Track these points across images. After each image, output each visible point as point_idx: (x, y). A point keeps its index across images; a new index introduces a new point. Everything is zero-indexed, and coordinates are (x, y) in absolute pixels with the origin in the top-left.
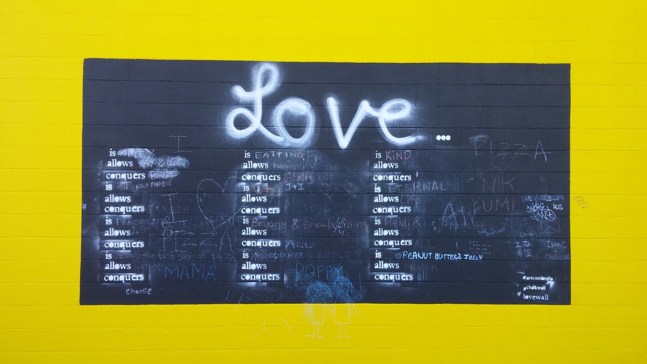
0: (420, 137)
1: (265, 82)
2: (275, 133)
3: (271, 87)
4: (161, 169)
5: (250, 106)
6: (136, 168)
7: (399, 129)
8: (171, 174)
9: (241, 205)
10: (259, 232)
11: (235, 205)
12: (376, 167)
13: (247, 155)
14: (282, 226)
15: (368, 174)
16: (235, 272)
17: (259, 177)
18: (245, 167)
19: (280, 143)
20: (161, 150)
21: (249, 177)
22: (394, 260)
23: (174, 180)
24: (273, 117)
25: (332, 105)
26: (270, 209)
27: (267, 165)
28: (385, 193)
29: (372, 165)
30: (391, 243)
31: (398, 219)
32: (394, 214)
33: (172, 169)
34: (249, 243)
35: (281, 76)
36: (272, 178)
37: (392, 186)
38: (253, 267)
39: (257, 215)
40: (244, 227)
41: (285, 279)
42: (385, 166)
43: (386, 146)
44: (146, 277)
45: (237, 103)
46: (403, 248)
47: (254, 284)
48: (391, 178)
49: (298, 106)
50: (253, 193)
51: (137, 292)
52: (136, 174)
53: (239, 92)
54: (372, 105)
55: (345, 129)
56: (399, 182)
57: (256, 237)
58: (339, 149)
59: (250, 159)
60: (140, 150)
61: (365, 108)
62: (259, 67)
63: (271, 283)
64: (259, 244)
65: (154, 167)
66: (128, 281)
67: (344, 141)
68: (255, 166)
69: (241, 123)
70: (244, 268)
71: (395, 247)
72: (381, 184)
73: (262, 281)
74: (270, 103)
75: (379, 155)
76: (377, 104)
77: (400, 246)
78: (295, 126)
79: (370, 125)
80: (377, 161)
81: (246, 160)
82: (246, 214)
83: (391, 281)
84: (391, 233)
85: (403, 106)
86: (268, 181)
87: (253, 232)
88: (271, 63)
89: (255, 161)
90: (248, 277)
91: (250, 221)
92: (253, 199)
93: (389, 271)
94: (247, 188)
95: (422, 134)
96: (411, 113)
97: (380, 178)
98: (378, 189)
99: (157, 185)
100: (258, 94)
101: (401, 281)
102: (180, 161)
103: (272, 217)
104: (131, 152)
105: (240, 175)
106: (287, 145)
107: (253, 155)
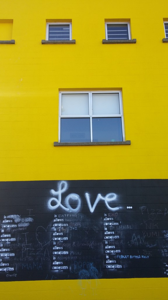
0: (121, 208)
1: (62, 188)
2: (66, 207)
3: (64, 190)
4: (23, 223)
5: (57, 197)
6: (14, 223)
7: (112, 204)
8: (26, 225)
9: (53, 236)
10: (60, 248)
11: (51, 237)
12: (105, 220)
13: (56, 216)
14: (69, 245)
15: (101, 223)
16: (50, 266)
17: (60, 225)
18: (55, 221)
19: (68, 211)
20: (23, 215)
21: (56, 225)
22: (114, 259)
23: (28, 227)
24: (65, 201)
25: (87, 195)
26: (64, 238)
27: (63, 220)
28: (109, 230)
29: (103, 219)
30: (112, 251)
31: (114, 241)
32: (113, 239)
33: (27, 222)
34: (56, 253)
35: (68, 185)
36: (65, 225)
37: (111, 227)
38: (57, 263)
39: (59, 240)
40: (54, 246)
41: (70, 268)
42: (108, 219)
43: (108, 211)
44: (15, 269)
45: (52, 196)
46: (117, 254)
47: (57, 271)
48: (111, 224)
49: (75, 196)
50: (58, 232)
51: (11, 276)
52: (13, 225)
53: (53, 192)
54: (102, 196)
55: (92, 205)
56: (114, 226)
57: (58, 250)
58: (90, 213)
59: (56, 218)
60: (15, 216)
61: (100, 197)
62: (60, 182)
63: (64, 270)
64: (60, 253)
65: (20, 222)
66: (8, 271)
67: (92, 210)
68: (58, 220)
69: (54, 203)
70: (54, 264)
71: (114, 253)
72: (107, 226)
73: (61, 269)
74: (64, 195)
75: (106, 215)
76: (104, 195)
77: (116, 253)
78: (73, 204)
79: (102, 203)
80: (105, 217)
81: (55, 218)
82: (55, 240)
83: (113, 268)
84: (112, 247)
85: (114, 196)
86: (63, 226)
87: (58, 248)
88: (65, 181)
89: (58, 218)
90: (55, 268)
91: (56, 243)
92: (58, 234)
93: (112, 264)
94: (55, 230)
95: (121, 206)
96: (117, 198)
97: (107, 224)
98: (106, 229)
99: (21, 229)
100: (60, 192)
101: (117, 268)
102: (30, 219)
103: (65, 242)
104: (12, 216)
105: (53, 224)
106: (71, 211)
107: (58, 216)
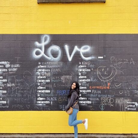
0: (93, 57)
1: (45, 41)
2: (48, 56)
3: (47, 42)
4: (12, 68)
5: (41, 48)
6: (5, 68)
7: (86, 55)
8: (15, 70)
9: (37, 79)
10: (43, 88)
11: (36, 79)
12: (79, 67)
13: (40, 63)
14: (50, 86)
15: (77, 69)
16: (35, 101)
17: (43, 70)
18: (39, 67)
19: (50, 60)
20: (12, 62)
21: (40, 70)
22: (85, 97)
24: (48, 51)
25: (67, 47)
26: (47, 80)
27: (46, 66)
28: (82, 75)
29: (78, 66)
30: (84, 91)
32: (85, 82)
33: (15, 68)
34: (40, 91)
35: (50, 38)
36: (47, 70)
37: (84, 73)
38: (41, 99)
39: (42, 82)
40: (38, 86)
41: (51, 103)
42: (82, 66)
43: (82, 60)
44: (7, 102)
45: (37, 47)
46: (88, 93)
47: (41, 104)
48: (84, 70)
49: (56, 48)
50: (41, 75)
51: (4, 107)
52: (4, 70)
53: (37, 43)
54: (78, 47)
55: (70, 54)
56: (86, 72)
57: (42, 89)
59: (40, 65)
60: (6, 62)
61: (76, 48)
62: (43, 36)
63: (47, 104)
64: (43, 91)
65: (10, 67)
66: (1, 104)
67: (70, 59)
68: (42, 67)
69: (38, 53)
70: (38, 99)
72: (81, 72)
73: (44, 104)
74: (47, 47)
75: (80, 63)
76: (80, 47)
78: (55, 55)
79: (78, 54)
80: (79, 65)
81: (39, 65)
82: (39, 82)
83: (84, 104)
84: (84, 88)
85: (88, 47)
86: (46, 72)
87: (41, 88)
88: (47, 34)
89: (42, 65)
90: (39, 102)
91: (40, 84)
92: (41, 77)
93: (84, 100)
94: (39, 74)
96: (90, 50)
97: (81, 70)
98: (80, 74)
99: (11, 73)
100: (43, 44)
101: (87, 104)
102: (18, 66)
103: (47, 83)
104: (3, 63)
105: (37, 70)
106: (52, 60)
107: (41, 63)
